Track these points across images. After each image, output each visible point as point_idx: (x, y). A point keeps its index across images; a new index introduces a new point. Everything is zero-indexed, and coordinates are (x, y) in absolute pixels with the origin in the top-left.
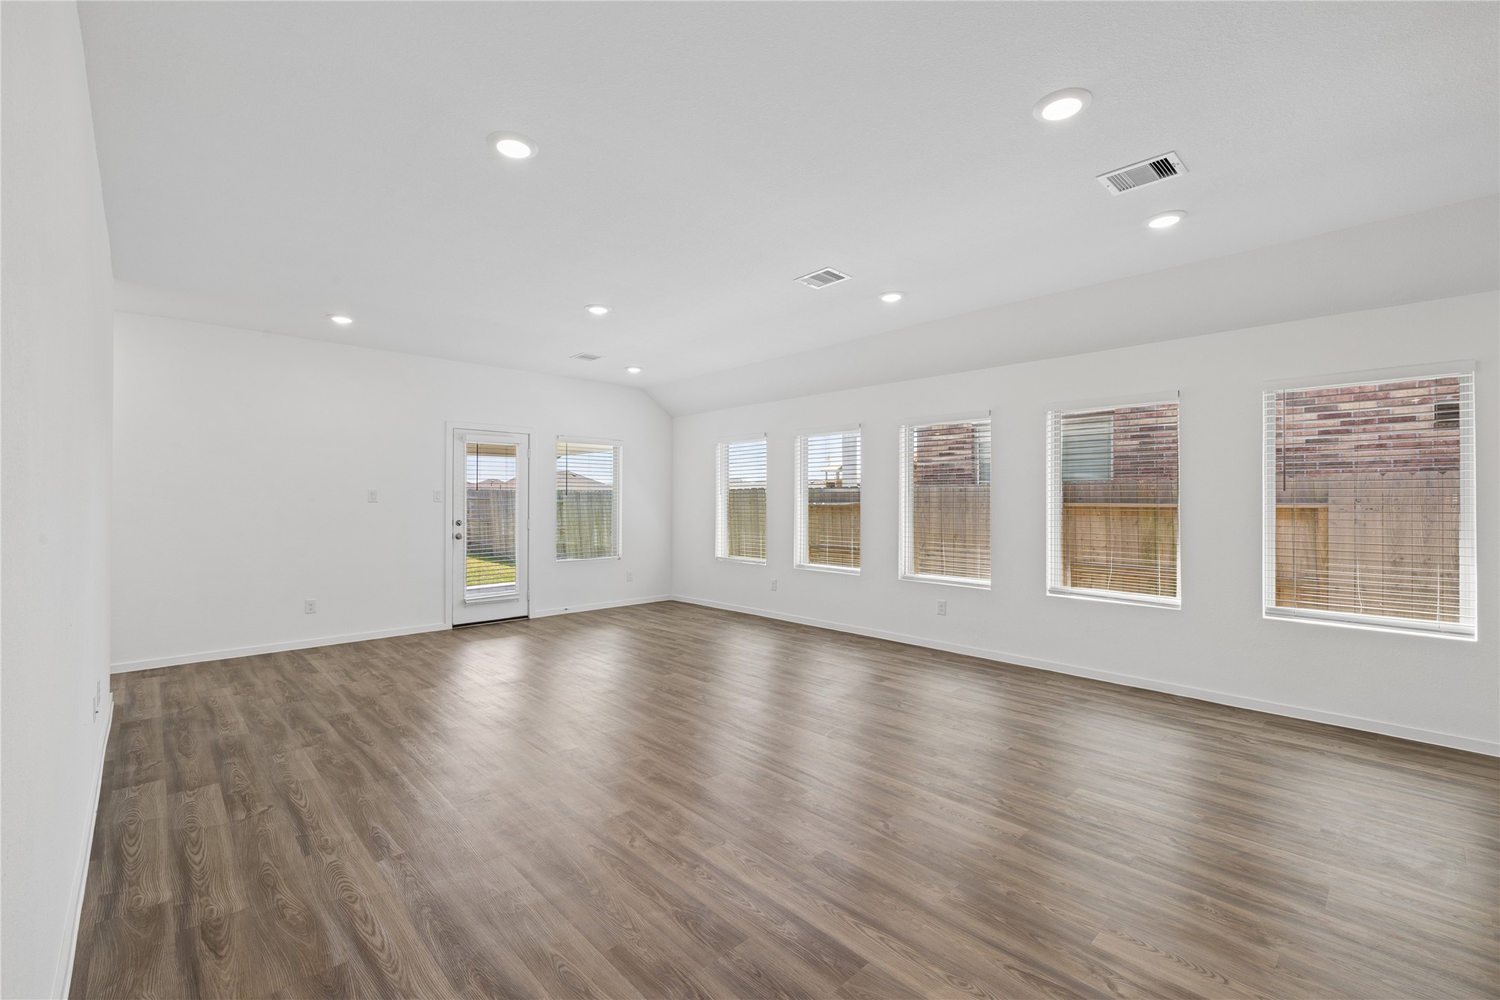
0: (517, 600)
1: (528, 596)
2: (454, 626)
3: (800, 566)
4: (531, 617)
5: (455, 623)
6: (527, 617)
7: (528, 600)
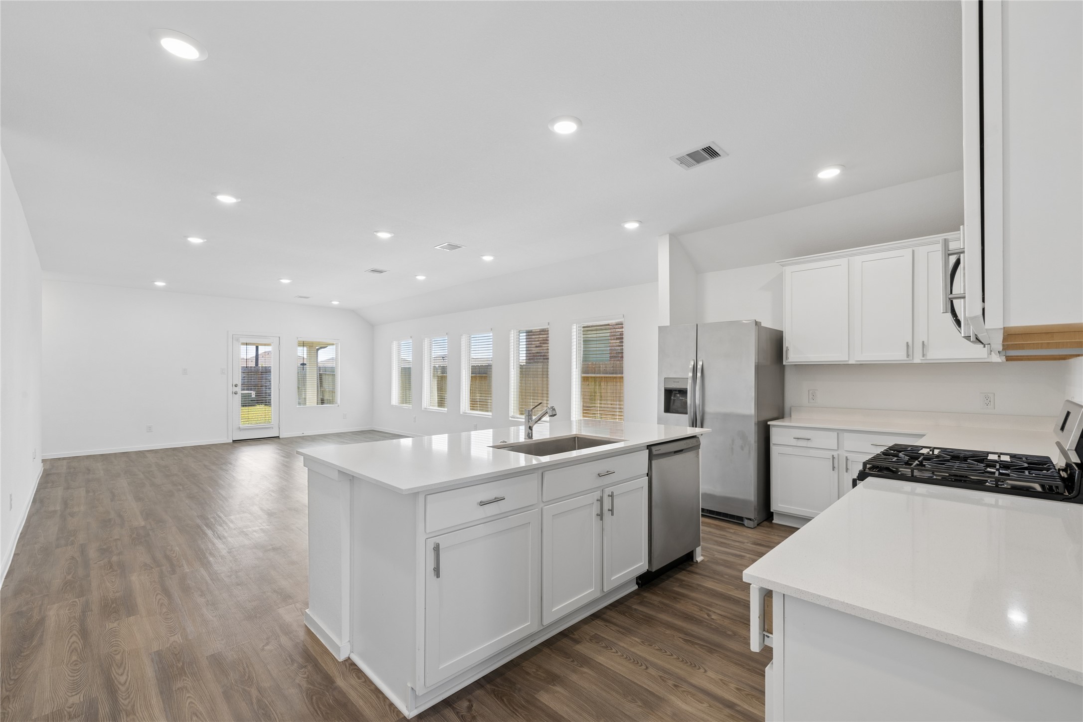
0: (272, 428)
1: (279, 426)
2: (233, 441)
3: (426, 408)
4: (281, 437)
5: (234, 439)
6: (278, 437)
7: (279, 428)
